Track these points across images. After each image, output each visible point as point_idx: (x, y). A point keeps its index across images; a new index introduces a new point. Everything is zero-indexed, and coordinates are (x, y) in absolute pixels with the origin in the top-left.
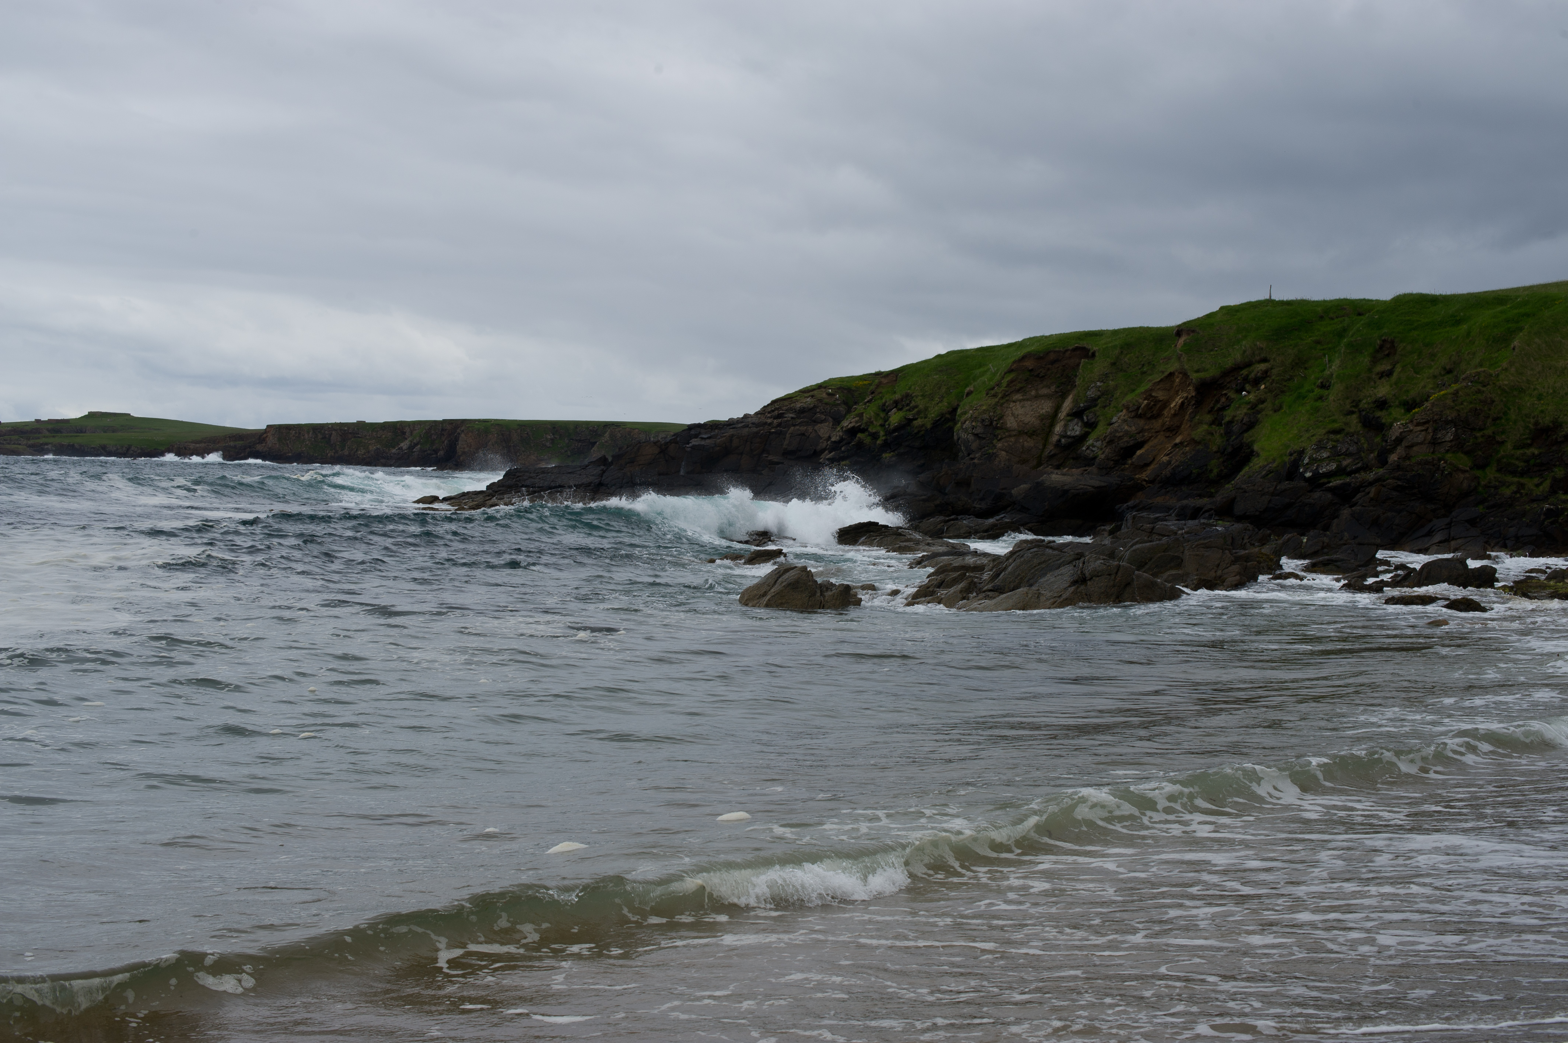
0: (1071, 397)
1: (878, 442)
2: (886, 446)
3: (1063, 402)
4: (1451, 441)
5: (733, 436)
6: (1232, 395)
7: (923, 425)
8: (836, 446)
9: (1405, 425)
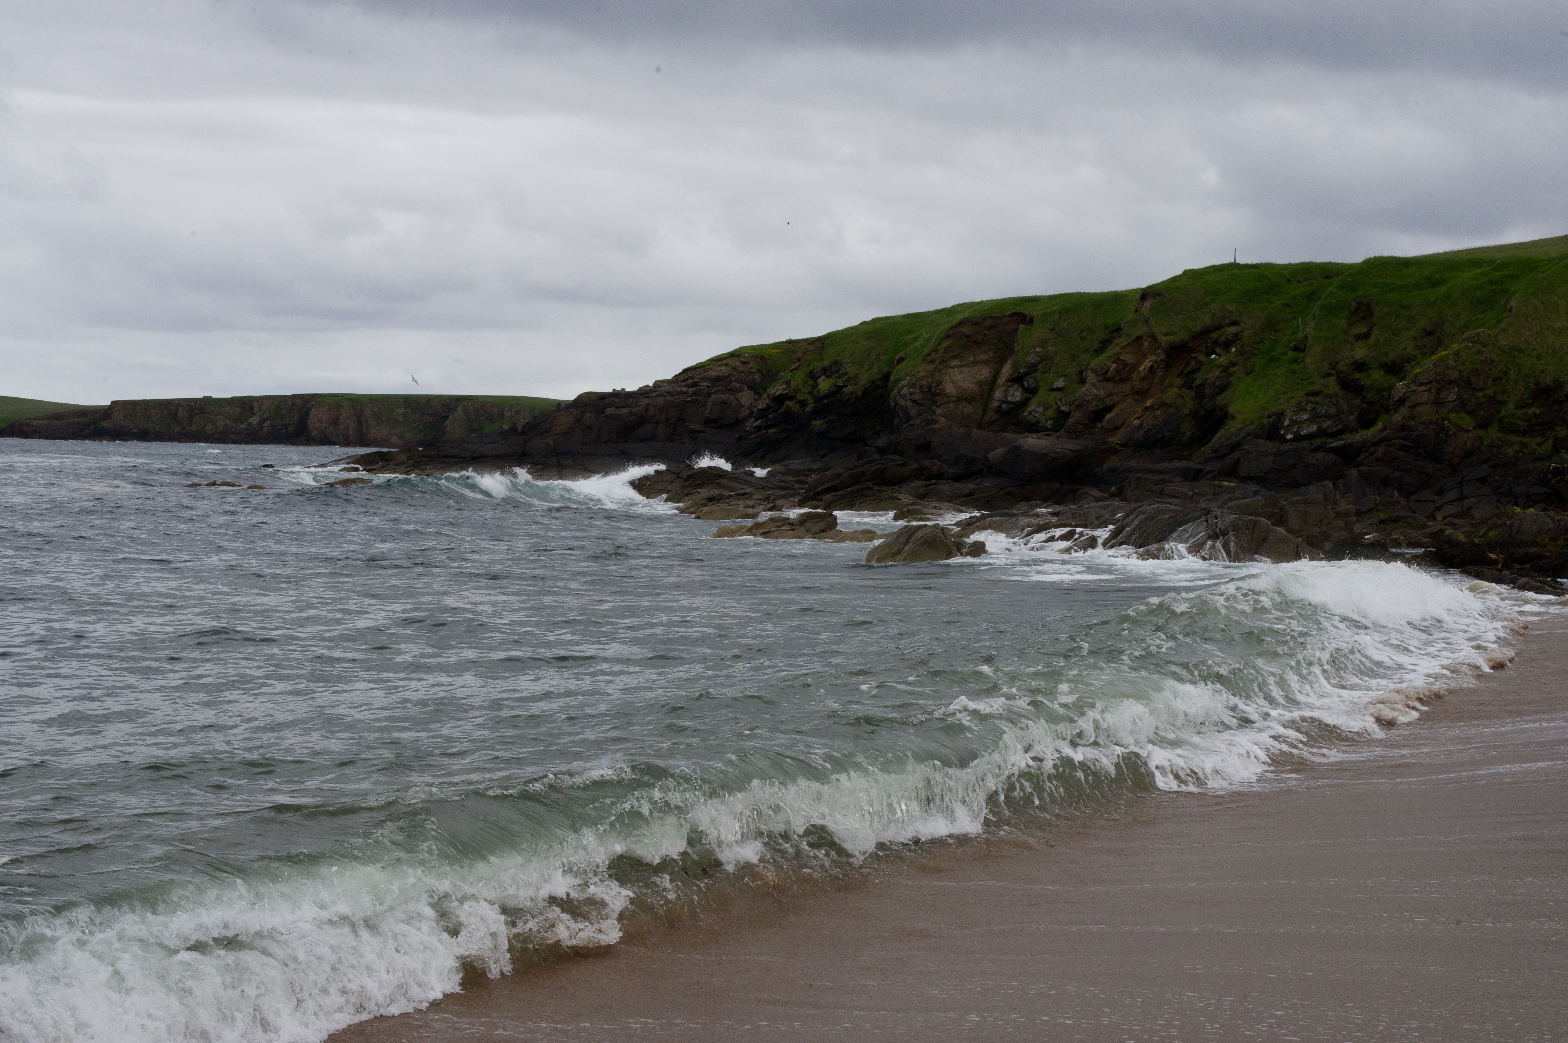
0: (1010, 362)
1: (808, 409)
2: (816, 413)
3: (1001, 368)
4: (1454, 401)
5: (648, 405)
6: (1202, 358)
7: (853, 392)
8: (763, 413)
9: (1408, 386)
